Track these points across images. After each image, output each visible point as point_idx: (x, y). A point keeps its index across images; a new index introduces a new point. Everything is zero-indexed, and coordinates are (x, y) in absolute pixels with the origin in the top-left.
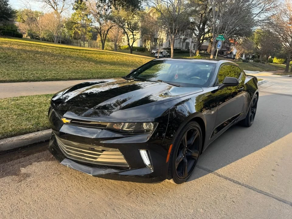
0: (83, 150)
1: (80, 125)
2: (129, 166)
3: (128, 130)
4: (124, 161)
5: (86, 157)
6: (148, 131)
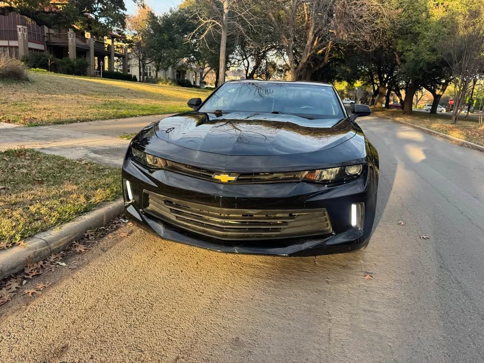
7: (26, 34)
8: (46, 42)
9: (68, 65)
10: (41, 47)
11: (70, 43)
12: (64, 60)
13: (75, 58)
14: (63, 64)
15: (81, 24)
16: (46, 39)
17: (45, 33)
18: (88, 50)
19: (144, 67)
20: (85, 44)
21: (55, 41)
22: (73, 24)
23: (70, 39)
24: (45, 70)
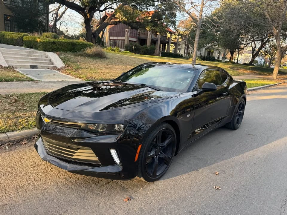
0: (61, 148)
1: (59, 124)
2: (101, 164)
3: (102, 130)
4: (96, 159)
5: (64, 154)
6: (119, 132)
7: (129, 33)
8: (138, 37)
9: (145, 49)
10: (135, 40)
11: (148, 37)
12: (144, 46)
13: (150, 45)
14: (143, 48)
15: (150, 27)
16: (138, 35)
17: (138, 33)
18: (157, 41)
19: (188, 49)
20: (156, 37)
21: (142, 36)
22: (146, 27)
23: (149, 35)
24: (130, 52)
